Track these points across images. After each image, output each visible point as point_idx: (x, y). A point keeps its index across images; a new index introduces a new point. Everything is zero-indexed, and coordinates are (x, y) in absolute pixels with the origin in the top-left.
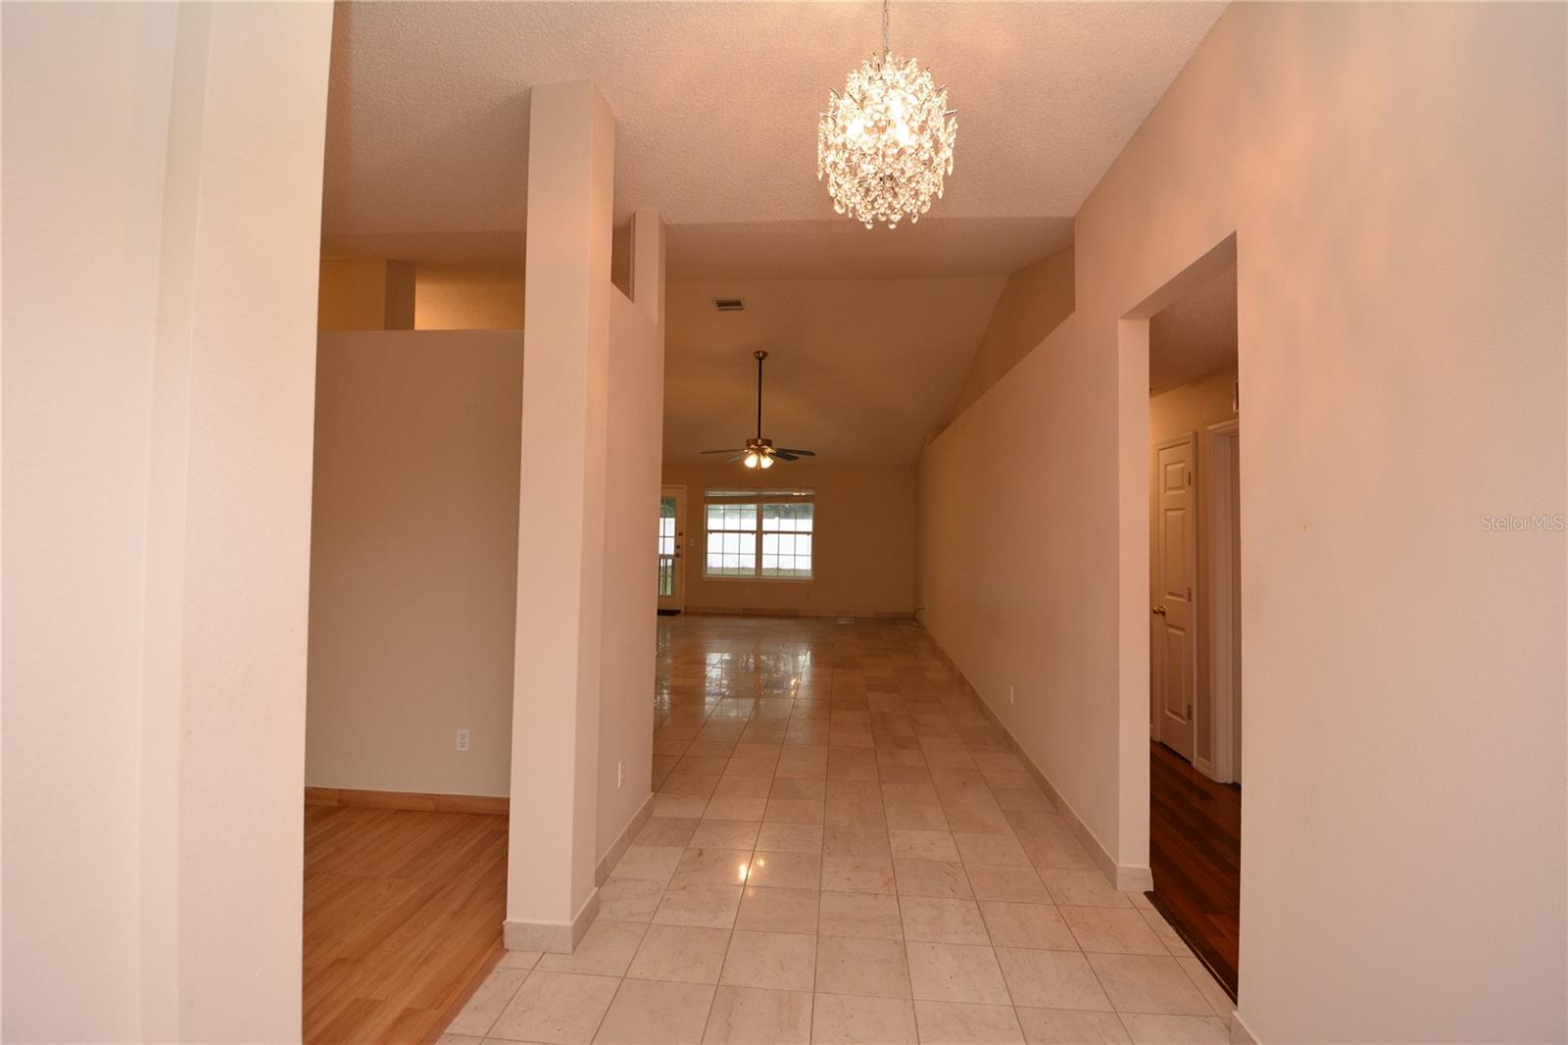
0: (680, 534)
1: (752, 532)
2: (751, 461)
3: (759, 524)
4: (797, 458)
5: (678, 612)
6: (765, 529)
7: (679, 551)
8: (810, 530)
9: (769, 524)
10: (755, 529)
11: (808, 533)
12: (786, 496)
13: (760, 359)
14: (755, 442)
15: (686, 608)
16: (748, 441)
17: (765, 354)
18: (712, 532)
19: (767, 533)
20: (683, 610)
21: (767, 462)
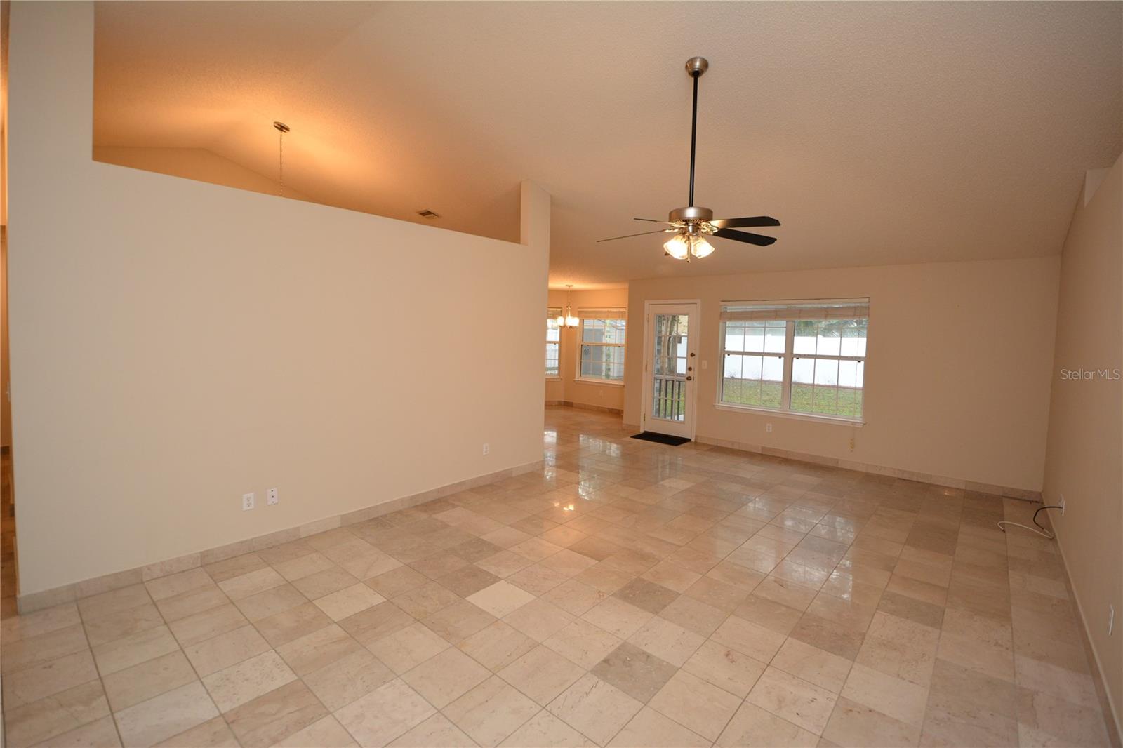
0: (692, 355)
1: (780, 356)
2: (677, 248)
3: (789, 344)
4: (770, 241)
5: (689, 440)
6: (796, 351)
7: (691, 374)
8: (863, 354)
9: (803, 344)
10: (783, 351)
11: (859, 360)
12: (826, 309)
13: (696, 75)
14: (677, 215)
15: (696, 437)
16: (670, 214)
17: (705, 65)
18: (729, 353)
19: (798, 357)
20: (693, 440)
21: (703, 249)
